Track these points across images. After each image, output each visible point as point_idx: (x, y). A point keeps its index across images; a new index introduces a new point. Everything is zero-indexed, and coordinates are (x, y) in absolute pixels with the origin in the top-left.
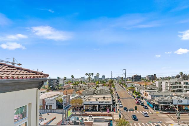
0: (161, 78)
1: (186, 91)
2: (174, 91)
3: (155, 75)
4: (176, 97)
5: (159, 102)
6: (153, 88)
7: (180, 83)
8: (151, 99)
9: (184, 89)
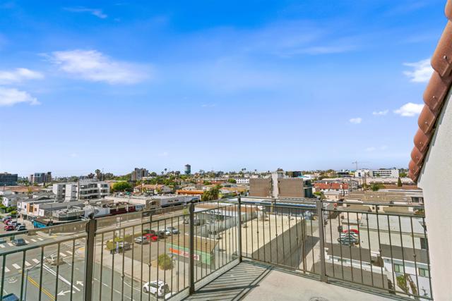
0: (62, 179)
1: (103, 196)
2: (86, 198)
3: (49, 173)
4: (90, 207)
5: (60, 219)
6: (46, 196)
7: (96, 186)
8: (43, 215)
9: (101, 194)
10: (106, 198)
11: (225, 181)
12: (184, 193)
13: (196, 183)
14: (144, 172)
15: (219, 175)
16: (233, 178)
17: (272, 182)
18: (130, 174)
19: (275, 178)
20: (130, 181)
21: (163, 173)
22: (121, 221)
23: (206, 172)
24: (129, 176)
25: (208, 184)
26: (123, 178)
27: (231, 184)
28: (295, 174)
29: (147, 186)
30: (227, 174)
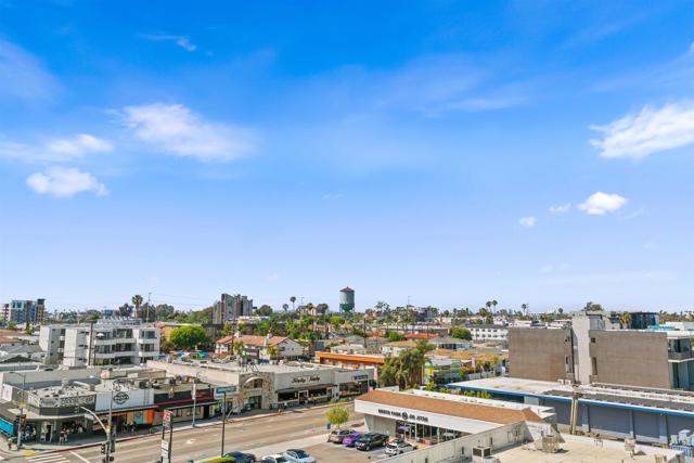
0: (65, 316)
1: (144, 360)
2: (106, 362)
3: (41, 301)
4: (110, 385)
5: (43, 411)
6: (24, 355)
7: (130, 334)
8: (9, 399)
9: (141, 354)
10: (149, 363)
11: (441, 334)
12: (335, 361)
13: (366, 336)
14: (242, 305)
15: (425, 315)
16: (462, 326)
17: (572, 338)
18: (211, 308)
19: (582, 328)
20: (211, 324)
21: (286, 306)
22: (172, 424)
23: (393, 307)
24: (209, 313)
25: (398, 338)
26: (196, 316)
27: (458, 342)
28: (639, 320)
29: (246, 338)
30: (447, 314)
